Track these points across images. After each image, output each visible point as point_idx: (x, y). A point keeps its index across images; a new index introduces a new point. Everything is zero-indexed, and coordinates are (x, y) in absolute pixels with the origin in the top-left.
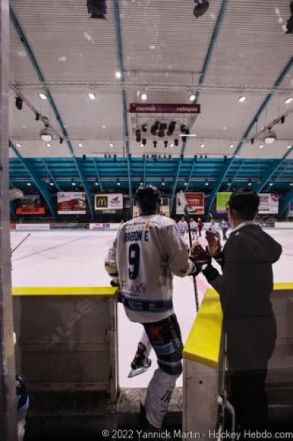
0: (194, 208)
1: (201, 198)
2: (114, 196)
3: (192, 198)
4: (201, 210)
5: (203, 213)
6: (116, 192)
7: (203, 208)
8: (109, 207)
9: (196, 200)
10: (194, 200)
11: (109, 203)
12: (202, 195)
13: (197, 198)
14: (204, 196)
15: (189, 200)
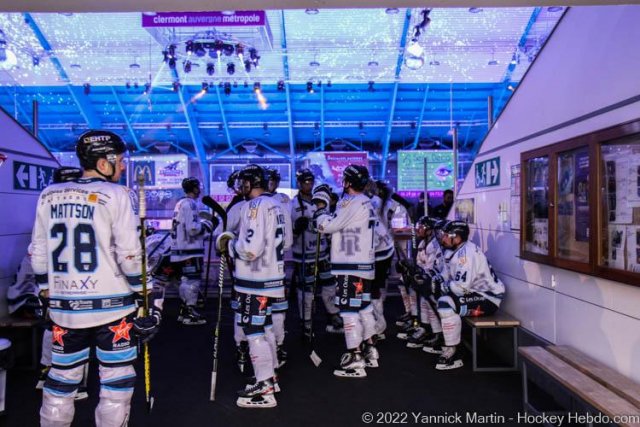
2: (170, 159)
6: (173, 151)
8: (159, 185)
11: (157, 176)
12: (363, 156)
14: (369, 158)
15: (337, 168)
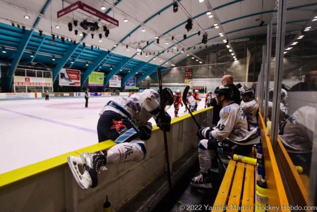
0: (73, 81)
1: (78, 74)
3: (72, 74)
4: (78, 83)
5: (79, 85)
7: (79, 81)
9: (75, 75)
10: (73, 75)
12: (79, 72)
13: (76, 74)
14: (80, 73)
15: (70, 75)
